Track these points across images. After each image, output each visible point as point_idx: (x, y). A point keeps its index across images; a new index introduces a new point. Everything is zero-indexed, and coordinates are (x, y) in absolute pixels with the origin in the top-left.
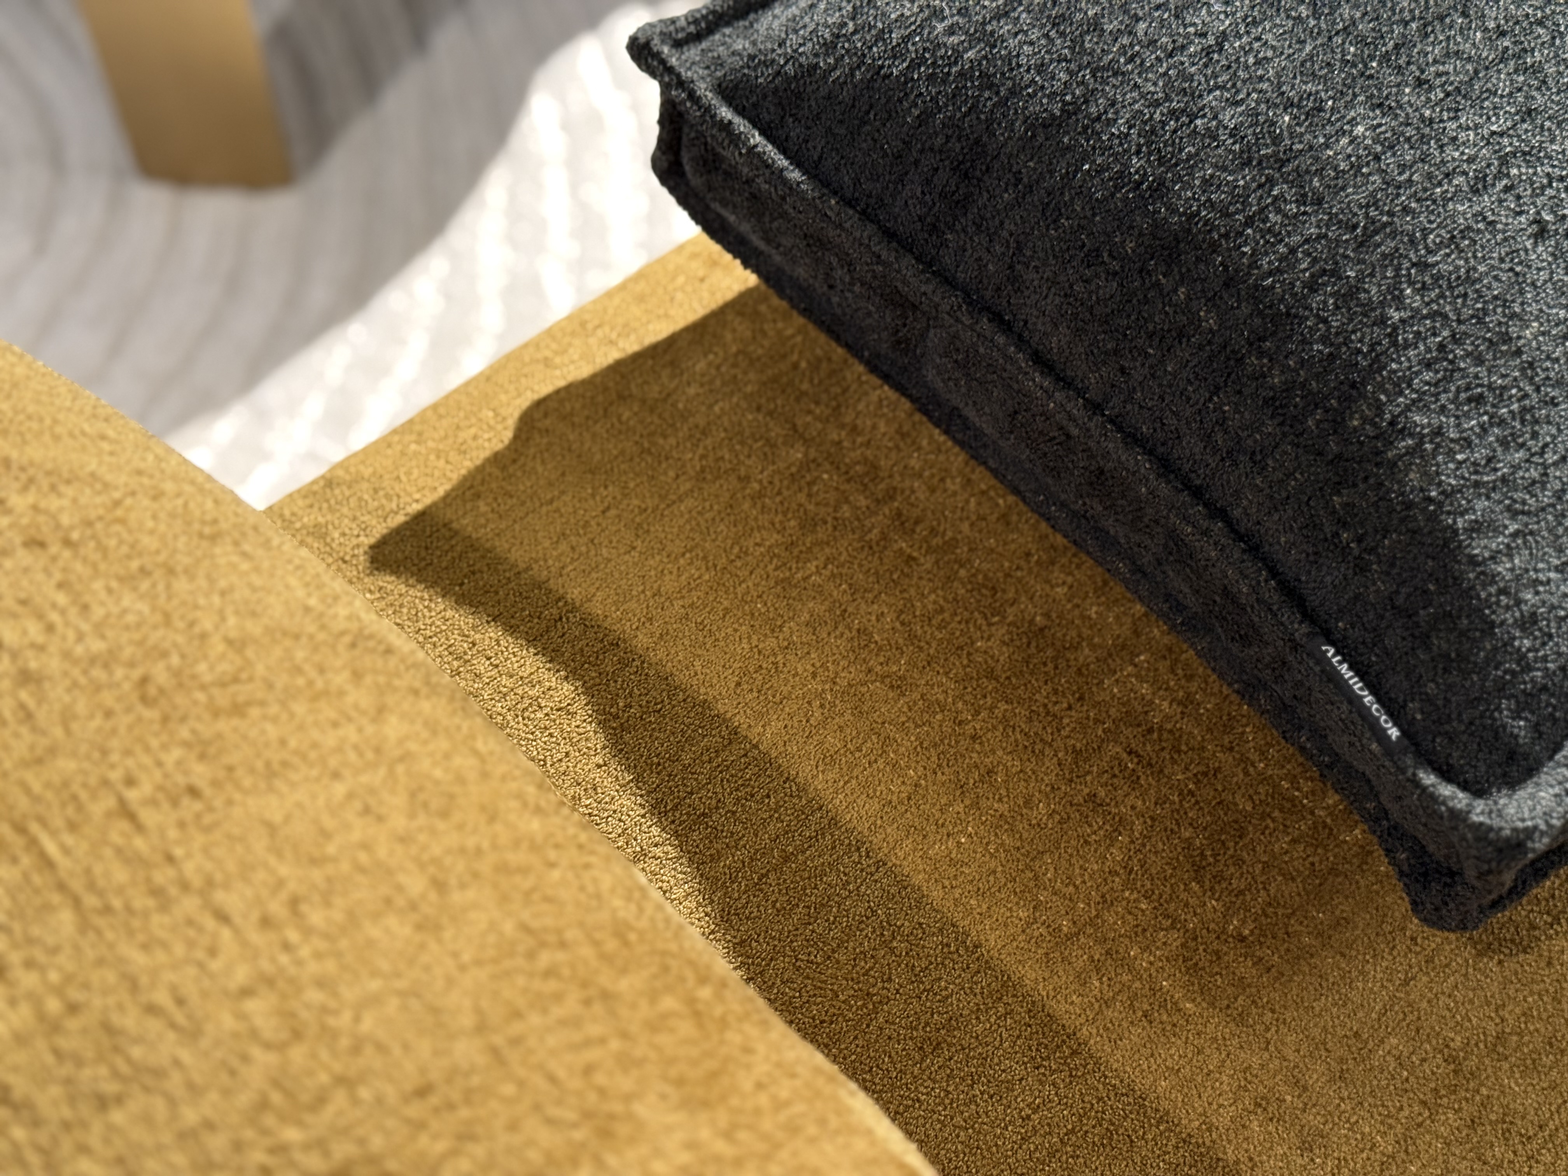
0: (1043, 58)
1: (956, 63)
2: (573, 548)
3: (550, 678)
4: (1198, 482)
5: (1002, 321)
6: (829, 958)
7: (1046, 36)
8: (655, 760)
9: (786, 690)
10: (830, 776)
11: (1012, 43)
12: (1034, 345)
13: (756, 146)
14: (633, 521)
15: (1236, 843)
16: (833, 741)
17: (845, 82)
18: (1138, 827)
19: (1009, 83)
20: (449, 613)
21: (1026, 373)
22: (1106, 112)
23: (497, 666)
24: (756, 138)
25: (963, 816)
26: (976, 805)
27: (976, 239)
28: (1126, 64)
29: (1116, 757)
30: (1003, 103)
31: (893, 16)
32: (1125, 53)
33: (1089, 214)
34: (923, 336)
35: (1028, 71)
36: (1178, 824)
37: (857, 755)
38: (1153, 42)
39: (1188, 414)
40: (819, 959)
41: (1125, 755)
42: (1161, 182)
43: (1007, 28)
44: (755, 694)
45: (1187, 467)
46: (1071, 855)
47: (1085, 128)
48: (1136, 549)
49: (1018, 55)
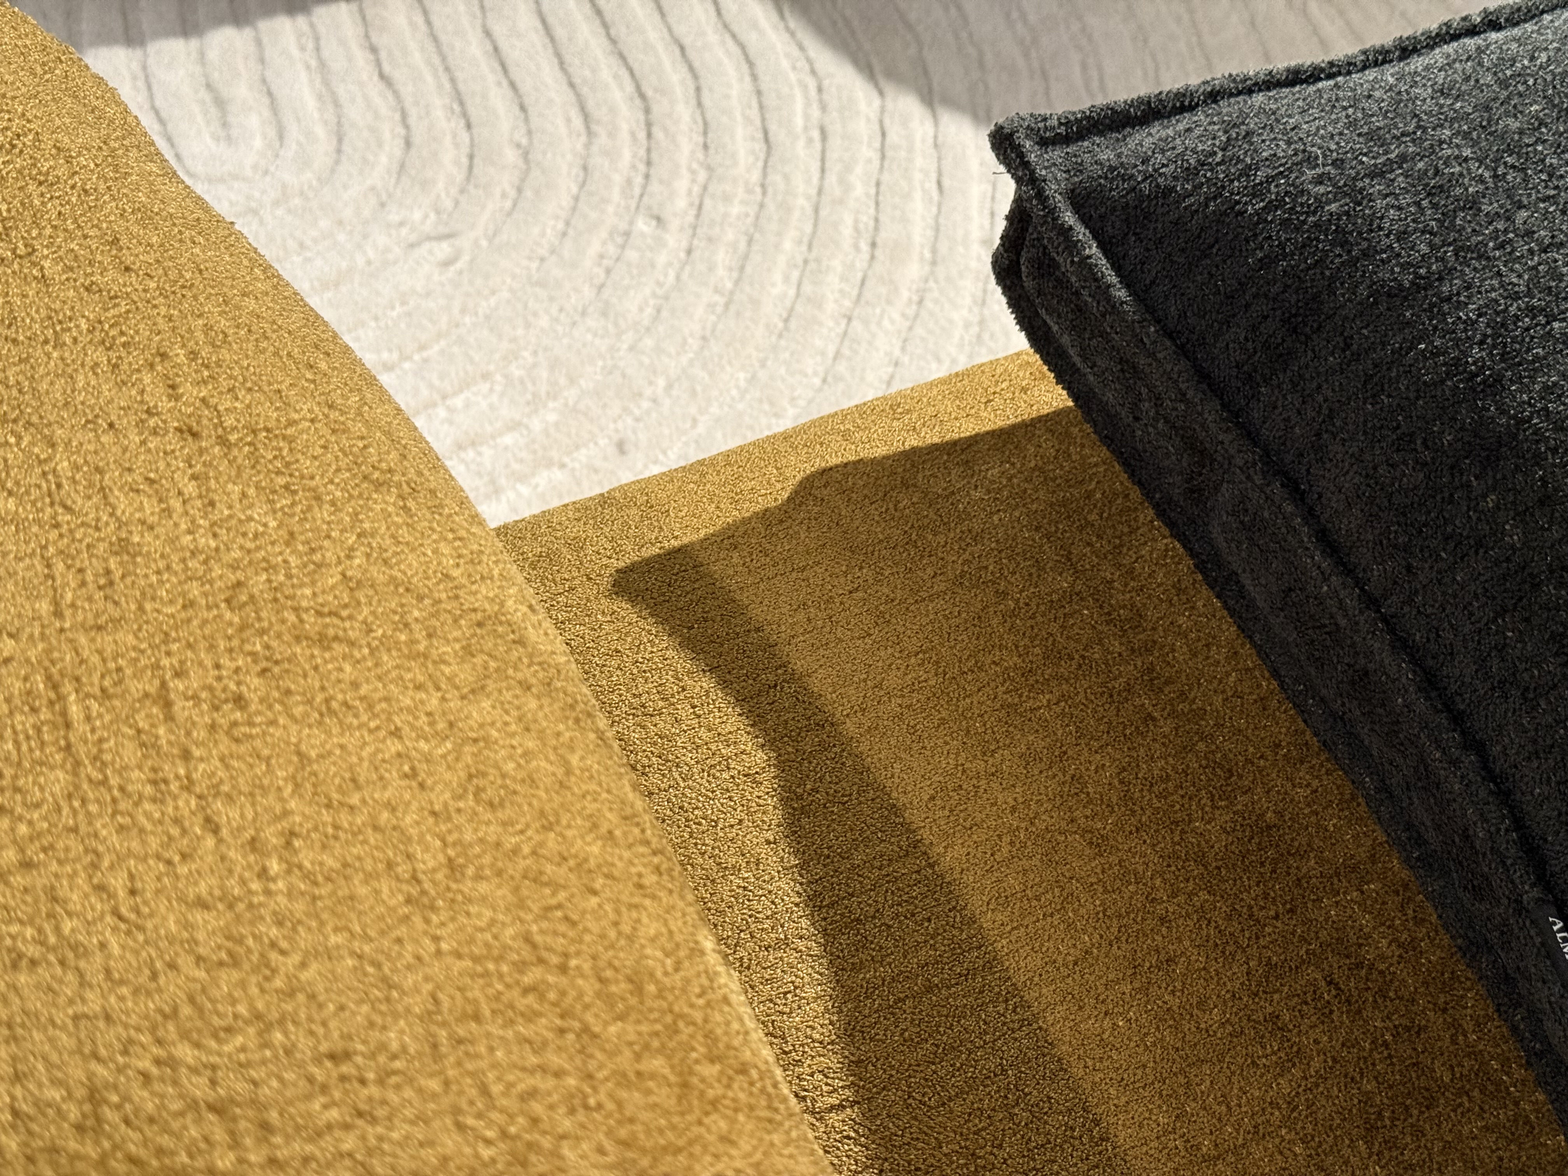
0: (1408, 225)
1: (1314, 213)
2: (809, 620)
3: (747, 742)
4: (1462, 707)
5: (1297, 489)
6: (944, 1104)
7: (1418, 204)
8: (826, 852)
9: (979, 817)
10: (999, 917)
11: (1379, 203)
12: (1323, 521)
13: (1089, 257)
14: (877, 607)
15: (1422, 1113)
16: (1013, 883)
17: (1197, 211)
18: (1316, 1064)
19: (1365, 244)
20: (670, 653)
21: (1307, 549)
22: (1458, 294)
23: (699, 716)
24: (1093, 250)
25: (1127, 998)
26: (1145, 990)
27: (1289, 397)
28: (1494, 249)
29: (1313, 983)
30: (1353, 262)
31: (1265, 154)
32: (1497, 238)
33: (1412, 395)
34: (1217, 489)
35: (1388, 236)
36: (1362, 1074)
37: (1034, 903)
38: (1529, 233)
39: (1466, 630)
40: (932, 1103)
41: (1323, 983)
42: (1498, 379)
43: (1379, 187)
44: (947, 813)
45: (1454, 688)
46: (1233, 1073)
47: (1432, 305)
48: (1387, 766)
49: (1382, 218)
